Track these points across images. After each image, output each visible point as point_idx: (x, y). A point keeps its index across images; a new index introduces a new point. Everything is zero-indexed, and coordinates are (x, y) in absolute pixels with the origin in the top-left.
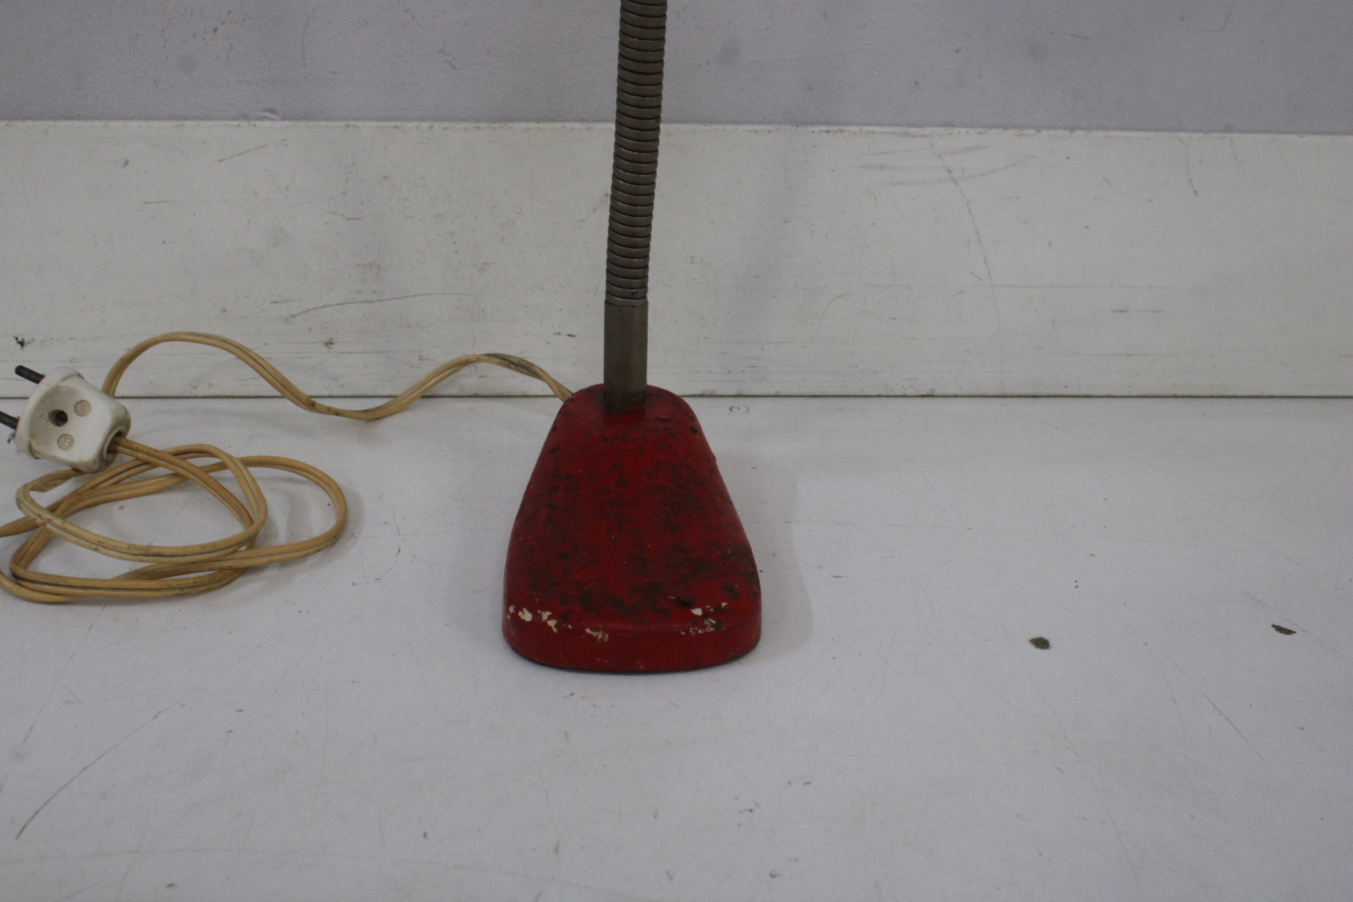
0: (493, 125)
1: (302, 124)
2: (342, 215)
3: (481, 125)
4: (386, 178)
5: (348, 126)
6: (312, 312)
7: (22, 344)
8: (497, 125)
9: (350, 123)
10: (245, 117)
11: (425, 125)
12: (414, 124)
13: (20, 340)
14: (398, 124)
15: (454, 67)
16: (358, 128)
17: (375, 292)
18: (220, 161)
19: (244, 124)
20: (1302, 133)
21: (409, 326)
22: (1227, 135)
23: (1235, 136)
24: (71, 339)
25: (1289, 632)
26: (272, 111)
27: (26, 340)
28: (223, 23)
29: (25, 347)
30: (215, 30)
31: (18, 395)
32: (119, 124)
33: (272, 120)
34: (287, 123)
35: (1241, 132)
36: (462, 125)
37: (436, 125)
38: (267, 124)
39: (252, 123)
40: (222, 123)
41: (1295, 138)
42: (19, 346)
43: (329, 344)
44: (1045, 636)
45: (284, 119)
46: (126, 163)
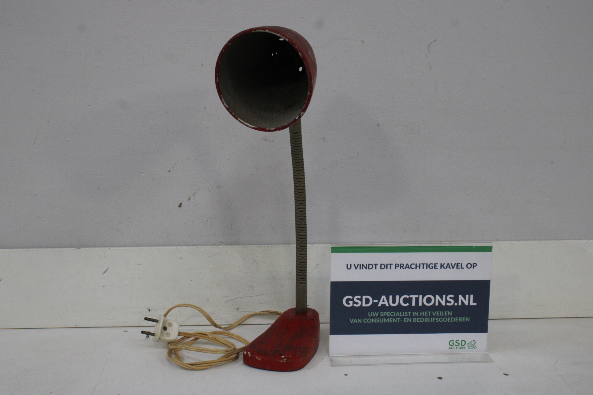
0: (285, 246)
1: (231, 246)
2: (242, 272)
3: (282, 246)
4: (255, 261)
5: (244, 247)
6: (233, 300)
7: (149, 310)
8: (286, 246)
9: (245, 246)
10: (214, 244)
11: (266, 246)
12: (263, 246)
13: (149, 309)
14: (258, 246)
15: (274, 229)
16: (247, 247)
17: (251, 294)
18: (208, 257)
19: (215, 247)
20: (519, 240)
21: (261, 303)
22: (497, 242)
23: (498, 242)
24: (164, 309)
25: (507, 375)
26: (222, 243)
27: (151, 309)
28: (210, 219)
29: (150, 311)
30: (207, 221)
31: (147, 326)
32: (180, 247)
33: (222, 245)
34: (227, 246)
35: (501, 241)
36: (277, 246)
37: (269, 246)
38: (221, 247)
39: (217, 246)
40: (209, 246)
41: (516, 242)
42: (148, 311)
43: (238, 309)
44: (441, 377)
45: (225, 245)
46: (182, 258)
